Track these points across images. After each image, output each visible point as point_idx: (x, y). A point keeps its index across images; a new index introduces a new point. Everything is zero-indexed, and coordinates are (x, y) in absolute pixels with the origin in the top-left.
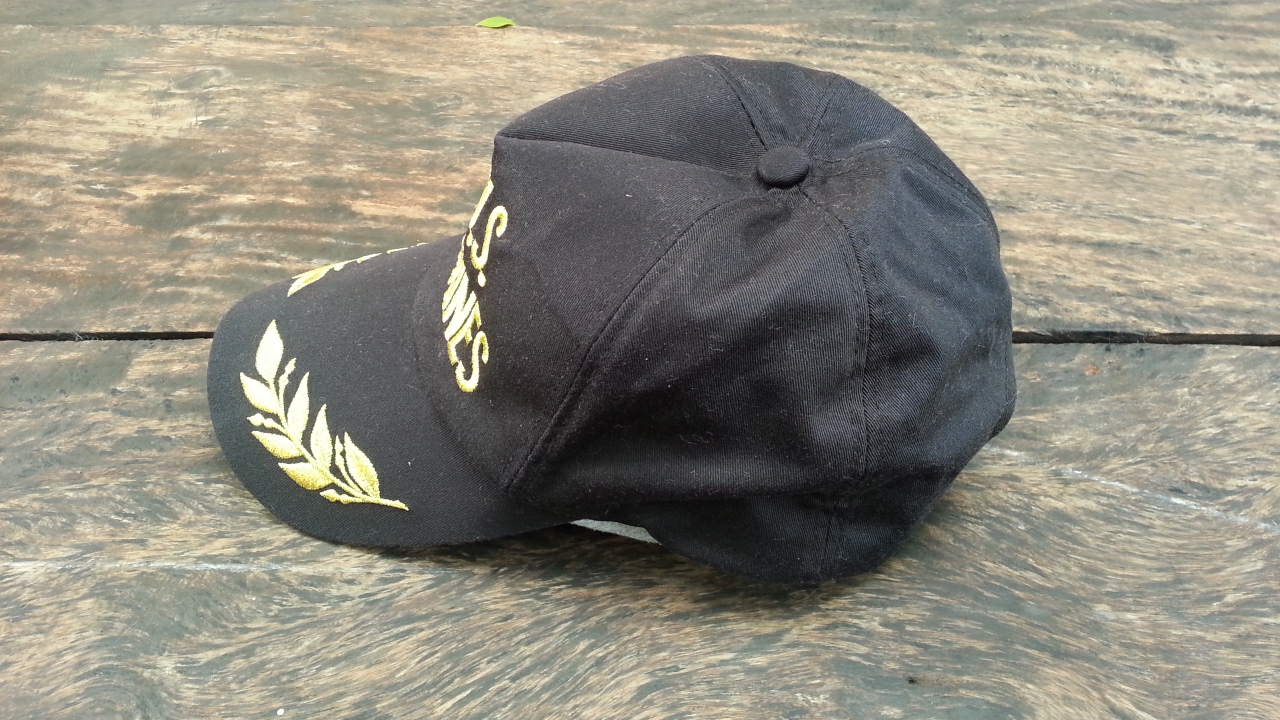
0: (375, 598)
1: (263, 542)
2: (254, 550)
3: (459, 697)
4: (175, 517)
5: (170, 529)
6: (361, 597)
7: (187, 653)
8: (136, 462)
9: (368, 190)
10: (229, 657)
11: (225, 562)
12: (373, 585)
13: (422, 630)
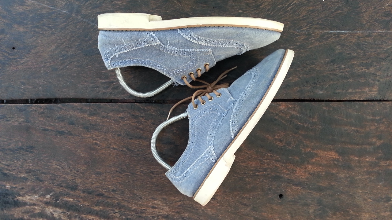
0: (311, 24)
1: (335, 38)
2: (336, 36)
3: (293, 3)
4: (354, 44)
5: (354, 41)
6: (314, 25)
7: (343, 12)
8: (367, 59)
9: (335, 164)
10: (335, 11)
11: (341, 33)
12: (312, 27)
13: (301, 17)
